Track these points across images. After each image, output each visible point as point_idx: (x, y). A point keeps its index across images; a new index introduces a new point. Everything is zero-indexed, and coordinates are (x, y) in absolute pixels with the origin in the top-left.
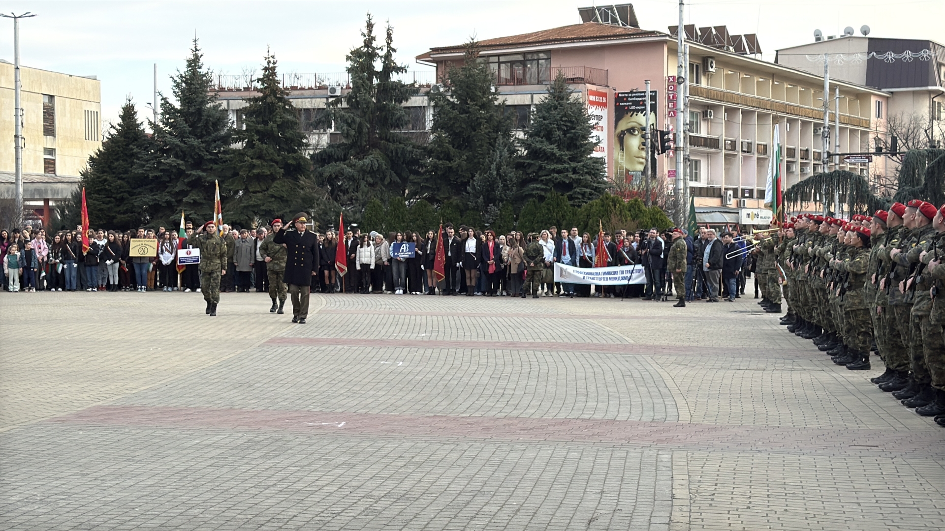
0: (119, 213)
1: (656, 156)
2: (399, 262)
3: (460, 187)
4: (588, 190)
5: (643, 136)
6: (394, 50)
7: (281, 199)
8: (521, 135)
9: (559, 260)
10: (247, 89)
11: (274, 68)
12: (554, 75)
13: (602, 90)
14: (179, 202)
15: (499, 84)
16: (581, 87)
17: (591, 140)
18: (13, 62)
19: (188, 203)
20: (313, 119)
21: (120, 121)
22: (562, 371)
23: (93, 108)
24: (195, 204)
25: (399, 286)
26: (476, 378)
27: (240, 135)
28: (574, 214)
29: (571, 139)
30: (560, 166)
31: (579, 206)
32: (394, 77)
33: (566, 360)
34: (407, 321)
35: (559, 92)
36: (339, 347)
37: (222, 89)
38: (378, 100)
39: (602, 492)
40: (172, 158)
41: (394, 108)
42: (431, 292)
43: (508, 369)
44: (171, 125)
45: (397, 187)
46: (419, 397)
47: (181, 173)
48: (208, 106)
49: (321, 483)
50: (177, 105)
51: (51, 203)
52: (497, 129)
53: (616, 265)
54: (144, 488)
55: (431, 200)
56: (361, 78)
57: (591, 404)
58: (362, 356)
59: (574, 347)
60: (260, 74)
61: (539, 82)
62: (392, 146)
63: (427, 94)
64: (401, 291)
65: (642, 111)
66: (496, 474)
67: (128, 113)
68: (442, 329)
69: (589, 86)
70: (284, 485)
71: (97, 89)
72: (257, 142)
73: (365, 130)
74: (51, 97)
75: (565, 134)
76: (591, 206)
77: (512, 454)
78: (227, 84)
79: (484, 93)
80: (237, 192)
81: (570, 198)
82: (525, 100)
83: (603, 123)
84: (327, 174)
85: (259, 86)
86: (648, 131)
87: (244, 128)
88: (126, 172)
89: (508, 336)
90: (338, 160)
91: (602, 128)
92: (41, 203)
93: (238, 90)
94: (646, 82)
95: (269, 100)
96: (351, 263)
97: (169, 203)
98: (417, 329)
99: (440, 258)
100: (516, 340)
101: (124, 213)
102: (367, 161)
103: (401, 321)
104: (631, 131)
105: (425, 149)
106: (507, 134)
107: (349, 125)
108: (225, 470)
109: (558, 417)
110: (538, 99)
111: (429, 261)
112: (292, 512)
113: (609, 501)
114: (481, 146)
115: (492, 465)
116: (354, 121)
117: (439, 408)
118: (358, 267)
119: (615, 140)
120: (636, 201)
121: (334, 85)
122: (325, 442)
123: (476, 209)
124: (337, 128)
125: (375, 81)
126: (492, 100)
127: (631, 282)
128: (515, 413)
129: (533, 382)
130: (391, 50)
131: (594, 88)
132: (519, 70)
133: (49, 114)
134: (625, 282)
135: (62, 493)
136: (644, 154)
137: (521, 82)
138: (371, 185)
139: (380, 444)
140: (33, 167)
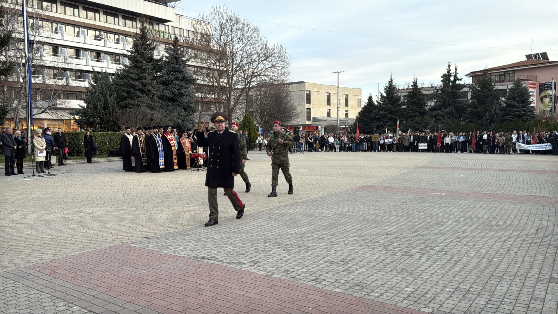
0: (367, 128)
1: (556, 105)
2: (459, 142)
3: (481, 117)
4: (529, 117)
5: (551, 98)
6: (458, 73)
7: (418, 123)
8: (503, 99)
9: (518, 141)
10: (407, 89)
11: (416, 82)
12: (516, 78)
13: (534, 82)
14: (385, 125)
15: (495, 82)
16: (526, 82)
17: (530, 100)
18: (337, 86)
19: (388, 125)
20: (429, 97)
21: (368, 101)
22: (522, 179)
23: (359, 98)
24: (390, 125)
25: (459, 150)
26: (490, 181)
27: (405, 104)
28: (524, 126)
29: (523, 100)
30: (518, 110)
31: (525, 123)
32: (458, 82)
33: (523, 175)
34: (463, 161)
35: (518, 84)
36: (440, 170)
37: (399, 90)
38: (452, 90)
39: (541, 220)
40: (383, 112)
41: (457, 92)
42: (471, 152)
43: (501, 178)
44: (383, 101)
45: (458, 118)
46: (470, 186)
47: (386, 116)
48: (395, 95)
49: (439, 212)
50: (385, 95)
51: (347, 126)
52: (494, 98)
53: (540, 143)
54: (382, 210)
55: (470, 122)
56: (446, 83)
57: (534, 190)
58: (448, 172)
59: (525, 171)
60: (412, 84)
61: (510, 81)
62: (456, 105)
63: (469, 87)
64: (460, 152)
65: (550, 89)
66: (500, 212)
67: (370, 98)
68: (476, 165)
69: (529, 82)
70: (426, 212)
71: (361, 92)
72: (410, 105)
73: (447, 100)
74: (347, 95)
75: (520, 98)
76: (530, 123)
77: (506, 206)
78: (401, 88)
79: (490, 86)
80: (403, 121)
81: (522, 120)
82: (505, 87)
83: (535, 94)
84: (434, 115)
85: (411, 88)
86: (553, 96)
87: (406, 101)
88: (369, 116)
89: (500, 167)
90: (438, 110)
91: (534, 96)
92: (344, 126)
93: (404, 89)
94: (552, 79)
95: (414, 92)
96: (442, 143)
97: (382, 125)
98: (467, 164)
99: (474, 141)
100: (503, 168)
101: (369, 128)
102: (448, 110)
103: (461, 162)
104: (546, 96)
105: (468, 105)
106: (498, 99)
107: (442, 99)
108: (406, 206)
109: (522, 194)
110: (509, 87)
111: (470, 143)
112: (430, 220)
113: (544, 224)
114: (488, 103)
115: (498, 209)
116: (443, 97)
117: (477, 190)
118: (445, 144)
119: (539, 99)
120: (548, 121)
121: (436, 86)
122: (439, 199)
123: (486, 125)
124: (437, 100)
125: (451, 84)
126: (493, 88)
127: (546, 149)
128: (505, 193)
129: (511, 183)
130: (456, 73)
131: (531, 82)
132: (503, 78)
133: (347, 100)
134: (544, 149)
135: (358, 210)
136: (551, 104)
137: (503, 81)
138: (449, 118)
139: (458, 201)
140: (342, 116)
